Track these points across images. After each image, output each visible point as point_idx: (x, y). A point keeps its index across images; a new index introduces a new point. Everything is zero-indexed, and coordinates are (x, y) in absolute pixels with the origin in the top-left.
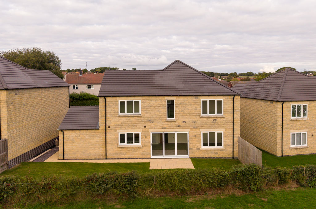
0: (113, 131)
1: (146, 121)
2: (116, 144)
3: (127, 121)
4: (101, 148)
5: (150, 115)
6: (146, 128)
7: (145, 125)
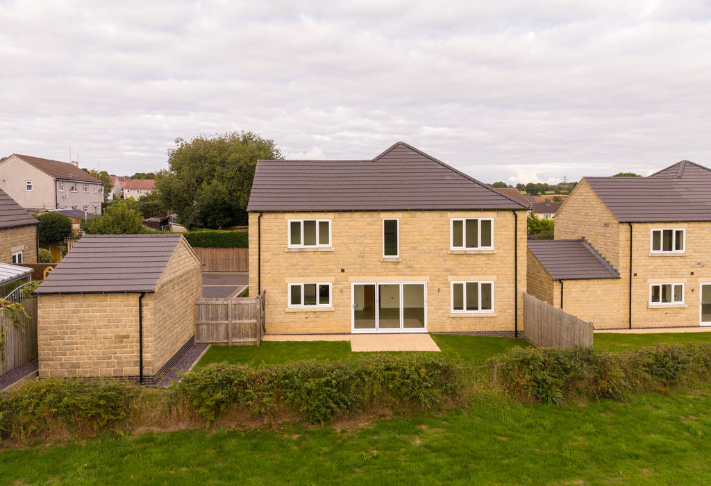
0: (641, 281)
1: (693, 264)
2: (646, 303)
3: (663, 264)
4: (621, 311)
5: (700, 254)
6: (694, 275)
7: (692, 270)
